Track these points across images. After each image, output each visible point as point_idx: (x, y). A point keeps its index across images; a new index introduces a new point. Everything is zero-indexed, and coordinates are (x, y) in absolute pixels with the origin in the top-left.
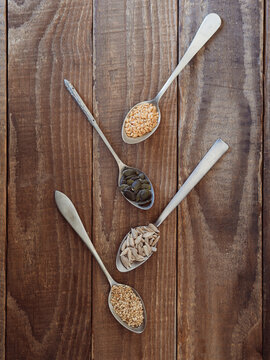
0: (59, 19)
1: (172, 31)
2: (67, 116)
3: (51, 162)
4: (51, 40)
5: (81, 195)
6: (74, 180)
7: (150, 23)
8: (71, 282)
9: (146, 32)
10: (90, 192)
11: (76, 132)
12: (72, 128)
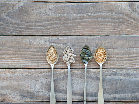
0: (132, 22)
1: (128, 66)
2: (94, 25)
3: (76, 19)
4: (124, 19)
5: (63, 31)
6: (70, 28)
7: (131, 57)
8: (30, 27)
9: (127, 56)
10: (65, 34)
11: (88, 29)
12: (90, 27)
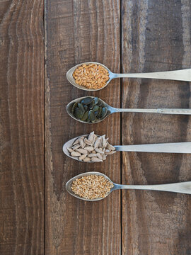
0: (15, 7)
1: (115, 14)
2: (22, 91)
3: (9, 132)
4: (8, 26)
5: (34, 160)
6: (28, 146)
7: (95, 8)
8: (26, 236)
9: (92, 16)
10: (42, 157)
11: (30, 105)
12: (26, 101)
